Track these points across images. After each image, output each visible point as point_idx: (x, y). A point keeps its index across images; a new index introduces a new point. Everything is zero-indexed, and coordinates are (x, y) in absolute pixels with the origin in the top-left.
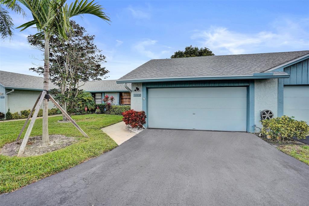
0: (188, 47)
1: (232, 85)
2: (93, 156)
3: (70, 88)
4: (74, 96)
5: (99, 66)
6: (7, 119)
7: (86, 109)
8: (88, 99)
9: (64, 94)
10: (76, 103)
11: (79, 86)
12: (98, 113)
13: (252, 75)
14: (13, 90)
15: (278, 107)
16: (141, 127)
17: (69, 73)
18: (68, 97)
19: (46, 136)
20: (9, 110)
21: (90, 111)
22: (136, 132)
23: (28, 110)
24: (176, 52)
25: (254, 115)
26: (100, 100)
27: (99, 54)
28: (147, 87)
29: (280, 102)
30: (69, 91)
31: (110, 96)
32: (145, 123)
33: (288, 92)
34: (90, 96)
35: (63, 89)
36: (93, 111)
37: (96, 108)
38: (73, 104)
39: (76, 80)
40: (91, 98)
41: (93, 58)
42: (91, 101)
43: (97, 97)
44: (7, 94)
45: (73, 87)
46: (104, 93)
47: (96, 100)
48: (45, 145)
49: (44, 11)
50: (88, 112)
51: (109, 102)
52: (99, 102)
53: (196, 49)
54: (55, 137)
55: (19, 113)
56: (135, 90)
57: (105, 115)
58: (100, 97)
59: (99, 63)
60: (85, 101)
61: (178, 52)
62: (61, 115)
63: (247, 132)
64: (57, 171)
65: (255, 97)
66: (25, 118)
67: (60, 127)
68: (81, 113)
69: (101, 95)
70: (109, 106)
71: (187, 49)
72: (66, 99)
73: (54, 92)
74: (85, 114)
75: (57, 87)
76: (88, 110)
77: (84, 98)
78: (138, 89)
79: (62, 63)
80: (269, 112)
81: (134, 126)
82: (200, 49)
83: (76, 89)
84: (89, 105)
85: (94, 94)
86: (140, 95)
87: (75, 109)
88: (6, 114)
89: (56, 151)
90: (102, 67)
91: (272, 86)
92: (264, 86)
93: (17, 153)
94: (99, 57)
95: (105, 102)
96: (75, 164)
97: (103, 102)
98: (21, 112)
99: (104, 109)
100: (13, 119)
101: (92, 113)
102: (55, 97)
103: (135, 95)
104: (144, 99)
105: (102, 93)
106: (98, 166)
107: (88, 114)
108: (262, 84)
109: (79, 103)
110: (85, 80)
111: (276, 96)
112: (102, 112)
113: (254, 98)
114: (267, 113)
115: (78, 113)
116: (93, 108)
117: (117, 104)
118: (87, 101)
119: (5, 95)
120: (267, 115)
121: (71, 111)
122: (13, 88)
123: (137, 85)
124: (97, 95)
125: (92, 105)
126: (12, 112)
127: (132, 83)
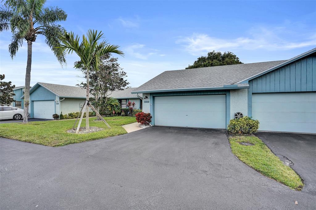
0: (211, 53)
1: (214, 94)
2: (112, 136)
3: (101, 96)
4: (104, 102)
5: (122, 79)
6: (60, 119)
7: (114, 112)
8: (115, 104)
9: (97, 101)
10: (106, 108)
11: (107, 95)
12: (123, 116)
14: (64, 99)
15: (248, 110)
16: (148, 124)
17: (101, 85)
18: (100, 103)
19: (88, 126)
20: (62, 113)
21: (117, 114)
22: (144, 127)
23: (73, 113)
24: (199, 58)
25: (230, 117)
26: (125, 105)
27: (121, 71)
28: (153, 95)
29: (250, 107)
30: (101, 99)
31: (132, 102)
32: (151, 121)
33: (256, 99)
34: (117, 102)
35: (97, 98)
36: (119, 114)
37: (122, 112)
38: (103, 108)
39: (106, 90)
40: (118, 104)
41: (117, 74)
42: (118, 106)
43: (123, 103)
44: (61, 101)
45: (103, 96)
46: (128, 99)
47: (122, 105)
48: (87, 131)
49: (86, 57)
50: (116, 115)
51: (131, 106)
52: (124, 107)
53: (219, 54)
54: (92, 128)
55: (68, 115)
56: (145, 98)
57: (128, 117)
58: (125, 103)
59: (122, 77)
60: (113, 105)
61: (201, 58)
62: (96, 117)
63: (225, 129)
64: (94, 139)
65: (231, 103)
66: (71, 119)
67: (95, 123)
68: (110, 115)
69: (126, 101)
70: (131, 110)
71: (210, 54)
72: (99, 105)
73: (91, 99)
74: (113, 116)
75: (93, 96)
76: (115, 113)
77: (112, 104)
78: (147, 97)
79: (96, 79)
80: (240, 114)
81: (142, 123)
82: (224, 54)
83: (106, 97)
84: (116, 109)
85: (120, 100)
86: (148, 102)
87: (105, 112)
88: (60, 115)
89: (93, 133)
90: (124, 80)
91: (243, 94)
93: (75, 133)
94: (122, 73)
95: (128, 106)
96: (102, 138)
97: (127, 107)
98: (69, 114)
99: (128, 113)
100: (64, 119)
101: (119, 116)
102: (91, 103)
103: (145, 102)
104: (151, 104)
105: (126, 99)
106: (113, 139)
107: (115, 116)
108: (236, 93)
109: (108, 107)
110: (113, 90)
111: (247, 101)
112: (126, 115)
114: (239, 115)
115: (108, 116)
116: (119, 111)
117: (139, 108)
118: (115, 106)
119: (59, 102)
120: (239, 116)
121: (102, 113)
122: (64, 97)
123: (147, 95)
124: (123, 101)
125: (118, 109)
126: (63, 114)
127: (143, 93)
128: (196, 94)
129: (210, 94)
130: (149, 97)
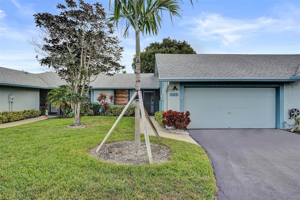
13: (289, 78)
25: (284, 113)
28: (185, 86)
56: (173, 89)
63: (276, 128)
65: (285, 97)
70: (106, 106)
78: (175, 88)
80: (297, 110)
91: (297, 87)
92: (292, 87)
95: (100, 101)
103: (172, 95)
108: (290, 86)
113: (283, 98)
114: (295, 111)
120: (296, 113)
123: (175, 84)
127: (170, 82)
128: (244, 86)
129: (262, 86)
130: (178, 87)
